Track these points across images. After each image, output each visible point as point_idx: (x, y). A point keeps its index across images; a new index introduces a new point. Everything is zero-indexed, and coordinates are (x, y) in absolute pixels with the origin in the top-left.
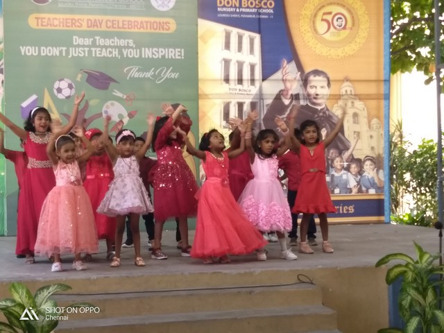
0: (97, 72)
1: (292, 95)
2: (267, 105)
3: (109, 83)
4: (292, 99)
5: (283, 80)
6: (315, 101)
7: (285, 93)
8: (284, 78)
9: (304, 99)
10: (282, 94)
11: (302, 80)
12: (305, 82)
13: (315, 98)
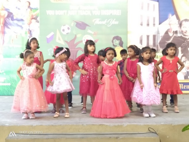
0: (81, 22)
1: (174, 31)
2: (161, 36)
3: (86, 27)
4: (174, 33)
5: (169, 24)
6: (185, 34)
7: (170, 30)
8: (170, 23)
9: (180, 33)
10: (169, 31)
11: (179, 24)
12: (180, 25)
13: (185, 33)
